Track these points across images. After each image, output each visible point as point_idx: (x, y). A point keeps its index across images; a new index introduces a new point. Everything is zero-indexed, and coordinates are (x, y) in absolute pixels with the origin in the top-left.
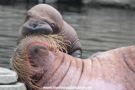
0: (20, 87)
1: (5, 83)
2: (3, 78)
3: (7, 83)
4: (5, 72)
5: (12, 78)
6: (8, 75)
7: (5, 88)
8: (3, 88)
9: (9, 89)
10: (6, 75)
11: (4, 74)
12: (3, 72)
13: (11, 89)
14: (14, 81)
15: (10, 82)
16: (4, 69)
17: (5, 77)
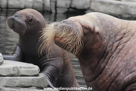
0: (41, 78)
1: (30, 75)
2: (28, 71)
3: (31, 75)
4: (30, 67)
5: (35, 71)
6: (32, 69)
7: (30, 79)
8: (28, 79)
9: (33, 79)
10: (31, 69)
11: (29, 68)
12: (28, 66)
13: (34, 80)
14: (36, 74)
15: (33, 74)
16: (29, 64)
17: (30, 70)
